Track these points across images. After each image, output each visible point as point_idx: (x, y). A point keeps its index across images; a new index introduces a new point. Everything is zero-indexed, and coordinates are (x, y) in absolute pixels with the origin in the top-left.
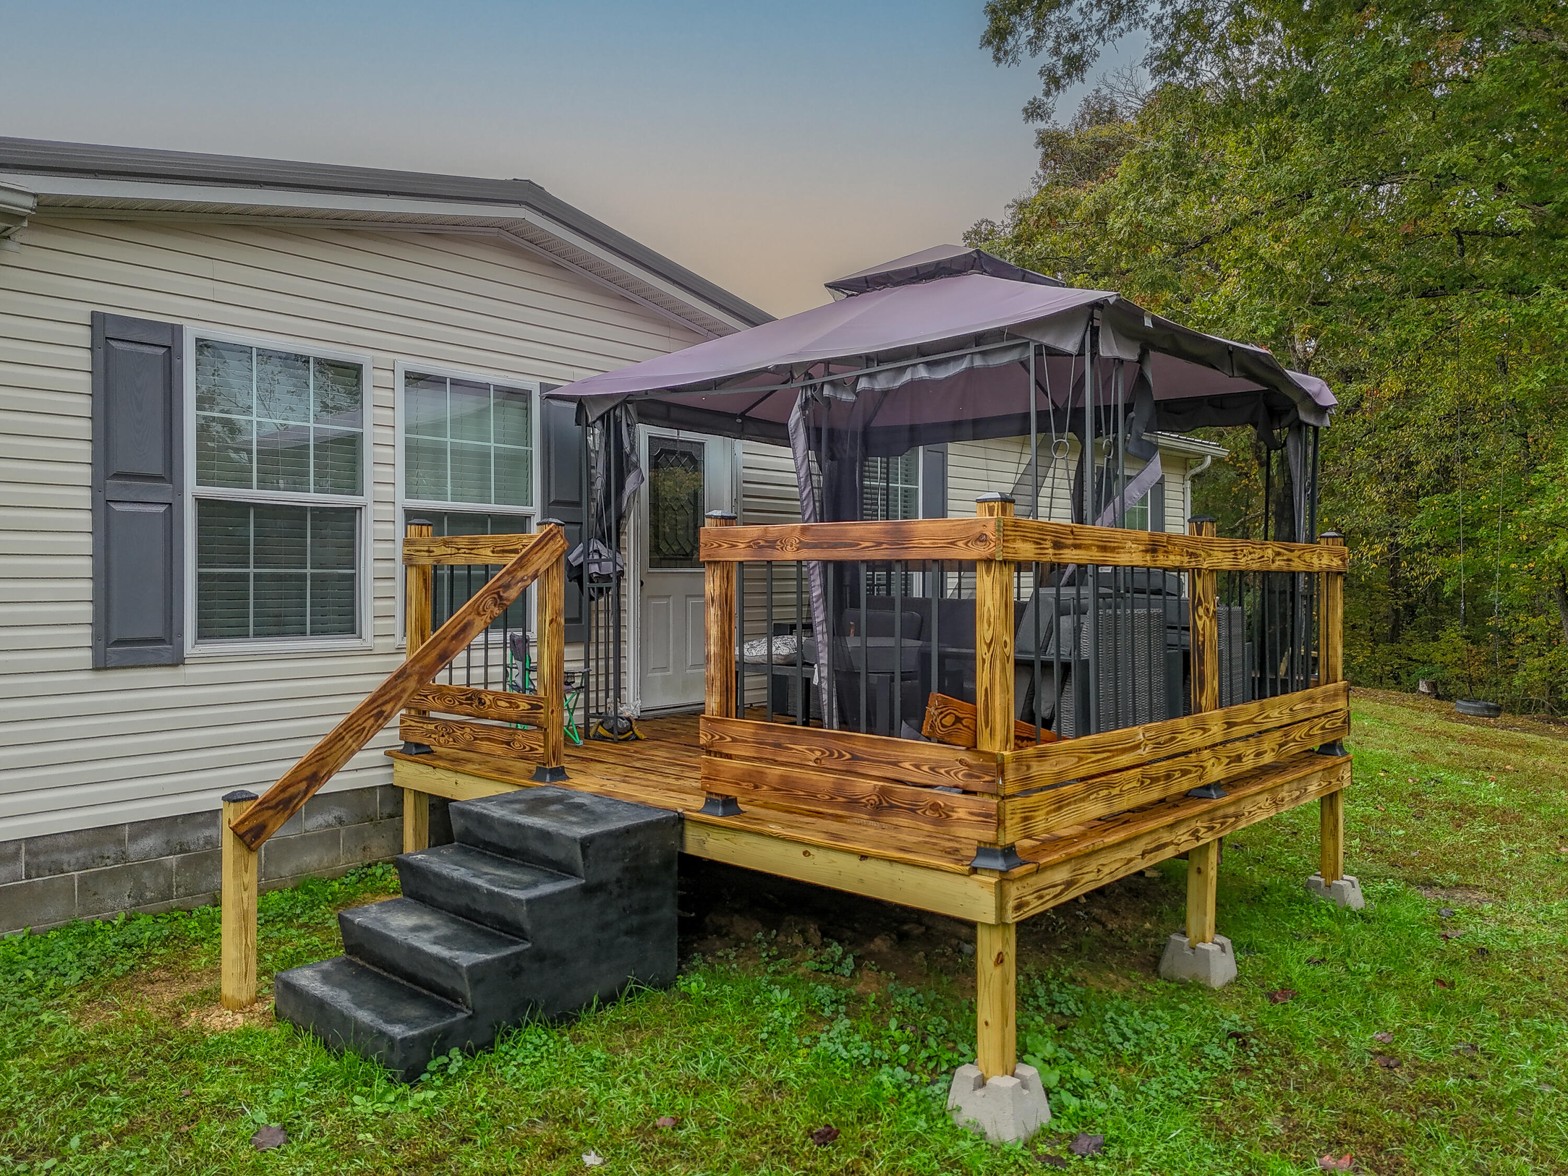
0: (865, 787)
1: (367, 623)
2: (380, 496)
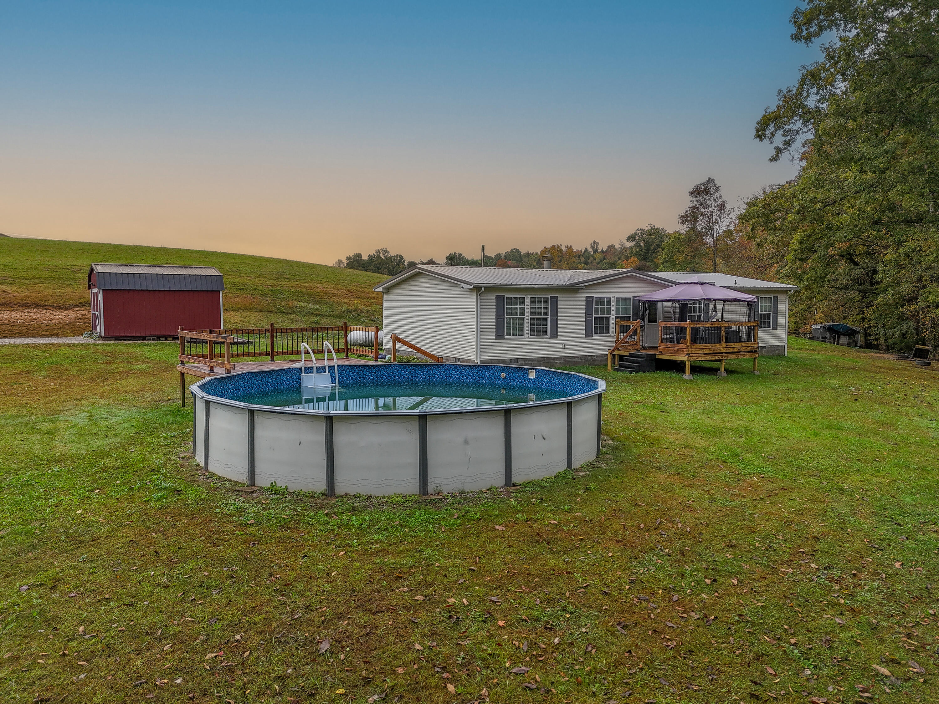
0: (676, 349)
1: (611, 332)
2: (613, 316)
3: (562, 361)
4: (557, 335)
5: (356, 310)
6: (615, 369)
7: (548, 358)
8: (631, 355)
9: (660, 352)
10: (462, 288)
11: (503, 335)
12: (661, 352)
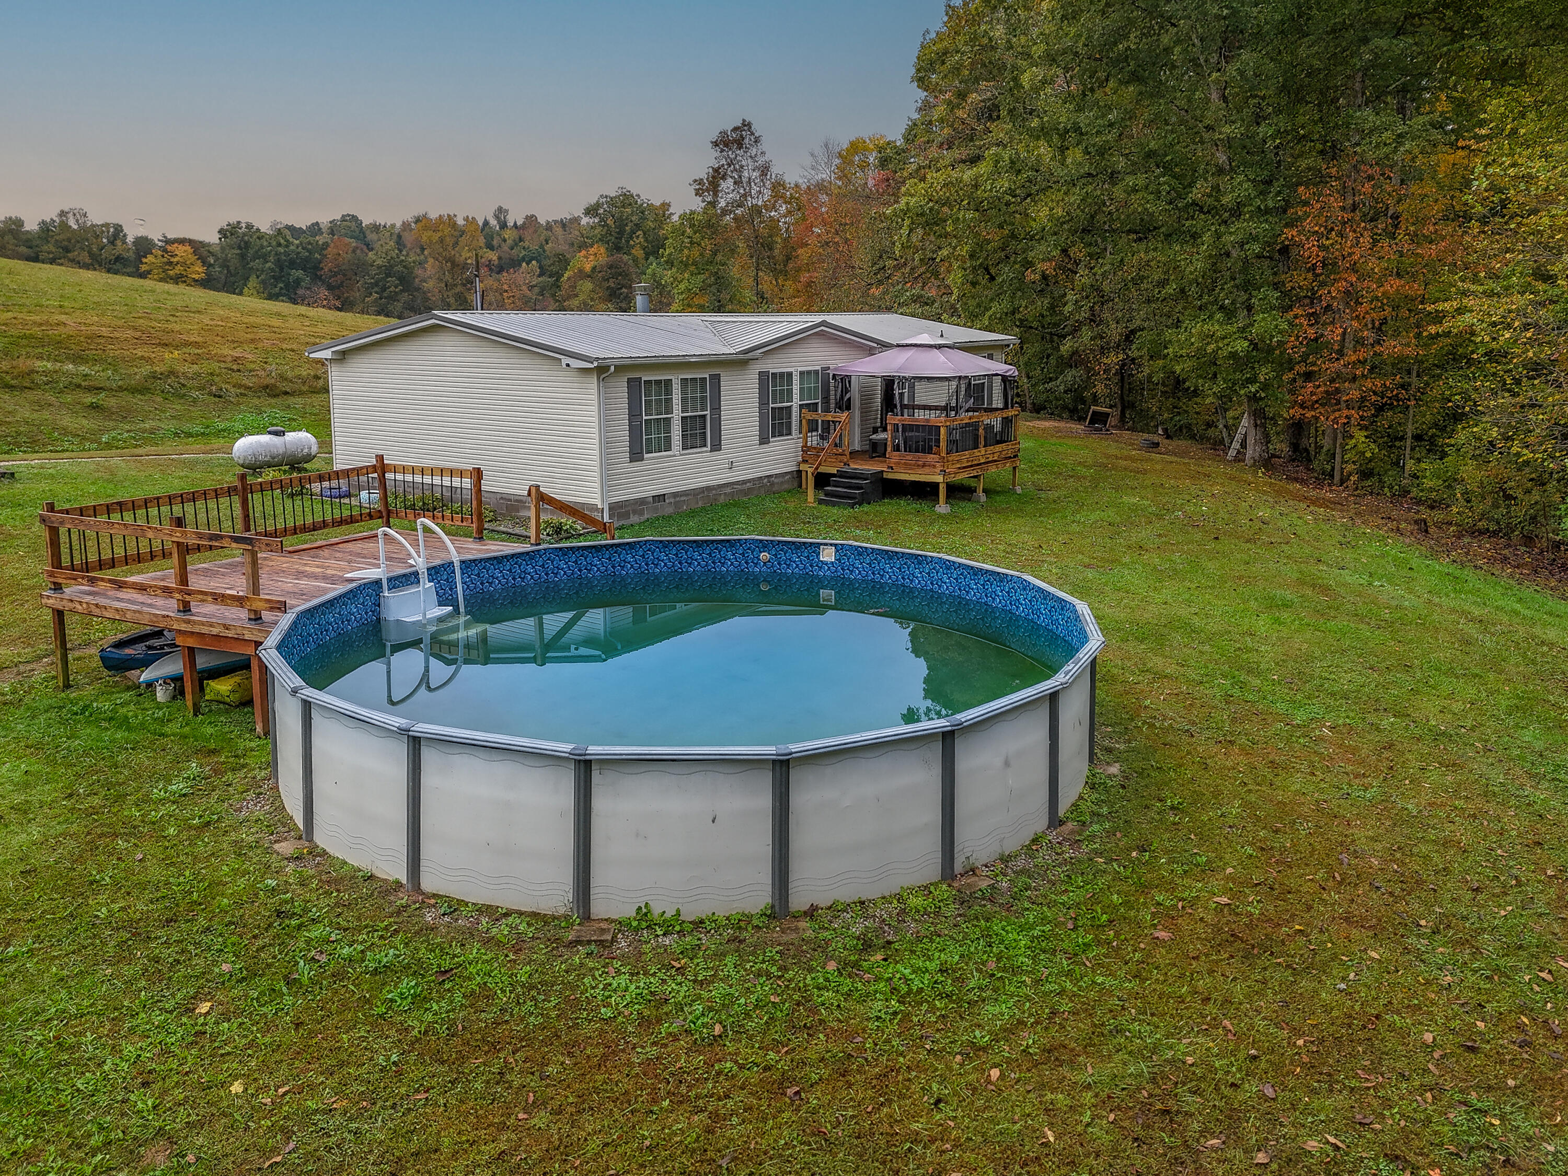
0: (920, 463)
1: (794, 432)
2: (796, 402)
3: (728, 490)
4: (720, 444)
5: (172, 373)
6: (821, 502)
7: (709, 489)
8: (841, 474)
9: (889, 467)
10: (568, 365)
11: (642, 453)
12: (892, 468)
